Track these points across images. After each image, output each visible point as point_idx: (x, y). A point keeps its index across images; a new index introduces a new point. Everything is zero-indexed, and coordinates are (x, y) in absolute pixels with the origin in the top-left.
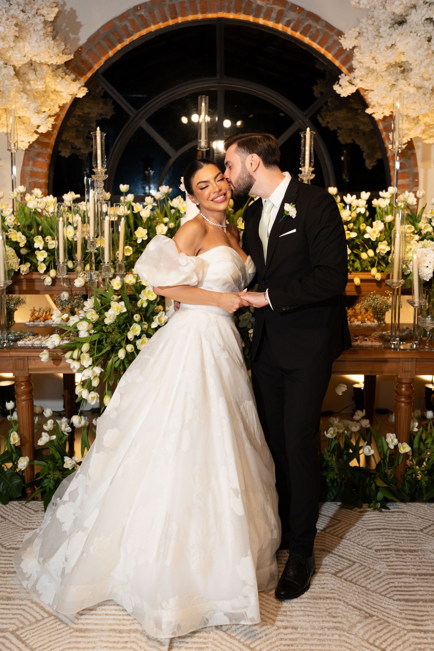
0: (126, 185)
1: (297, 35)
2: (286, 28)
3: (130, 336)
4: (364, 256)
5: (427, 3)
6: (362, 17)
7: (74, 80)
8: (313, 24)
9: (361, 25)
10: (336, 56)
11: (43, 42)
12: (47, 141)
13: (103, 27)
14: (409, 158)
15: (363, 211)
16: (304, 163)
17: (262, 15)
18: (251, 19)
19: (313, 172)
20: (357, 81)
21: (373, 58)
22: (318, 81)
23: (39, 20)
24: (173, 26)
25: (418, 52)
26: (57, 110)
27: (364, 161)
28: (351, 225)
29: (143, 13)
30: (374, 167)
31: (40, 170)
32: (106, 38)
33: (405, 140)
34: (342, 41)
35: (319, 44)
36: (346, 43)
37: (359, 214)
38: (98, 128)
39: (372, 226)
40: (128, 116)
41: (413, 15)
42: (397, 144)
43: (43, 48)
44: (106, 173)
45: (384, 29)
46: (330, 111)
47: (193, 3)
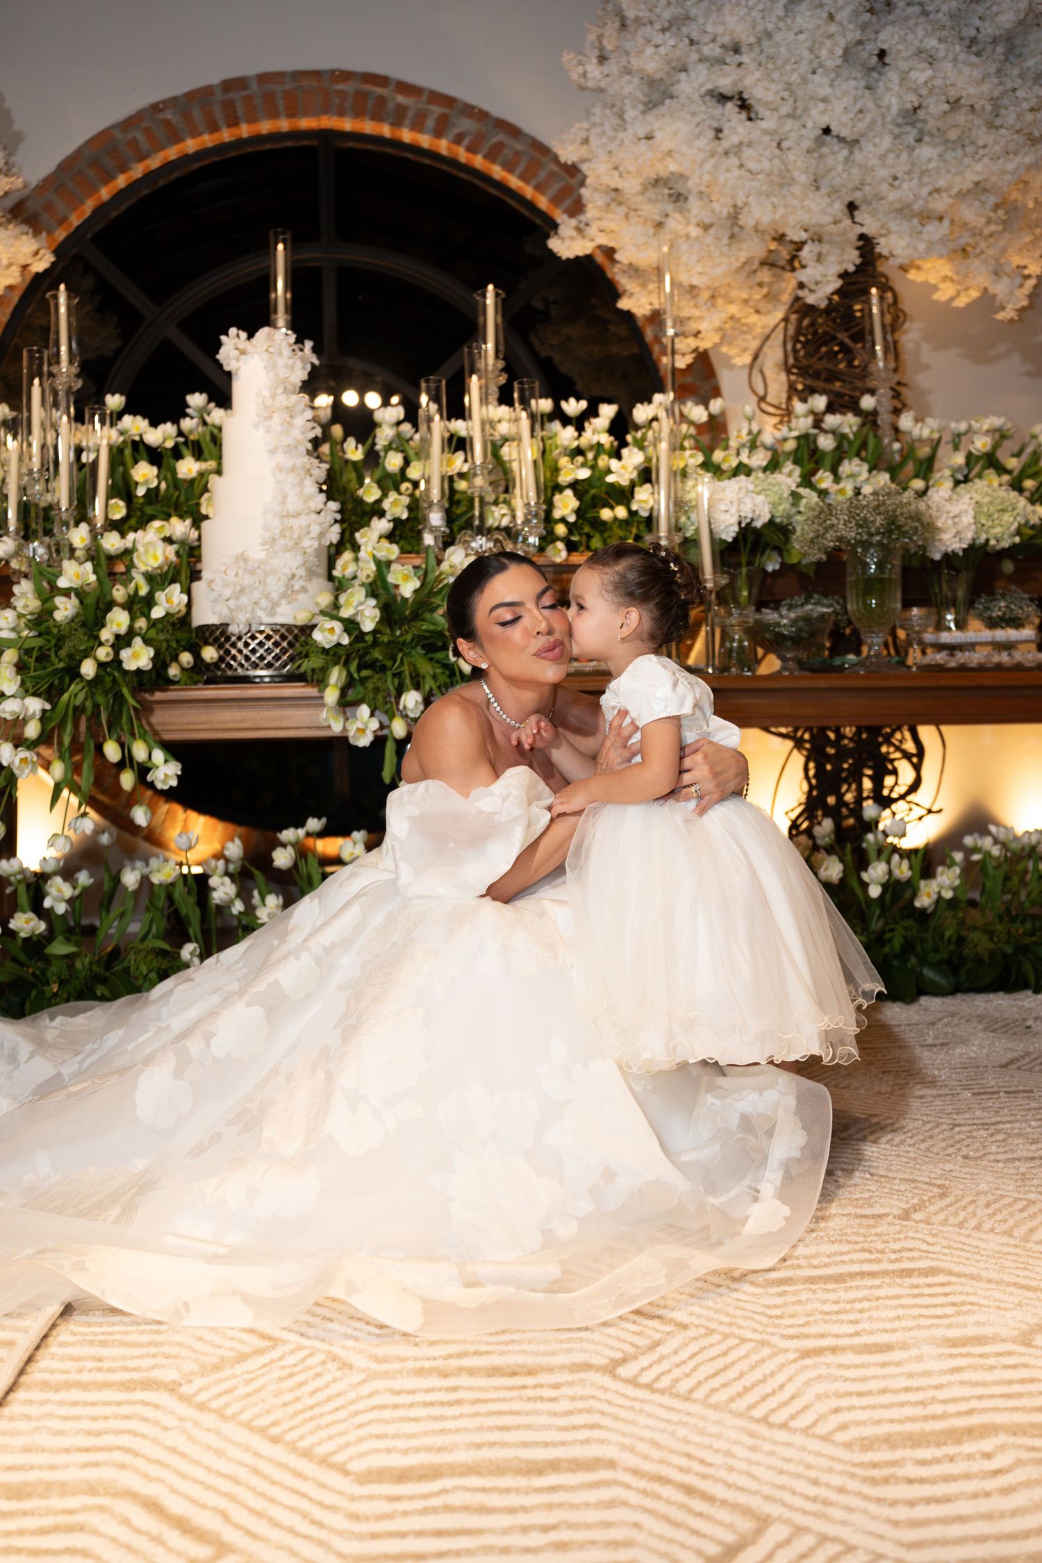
0: (117, 396)
1: (478, 161)
2: (454, 147)
3: (106, 635)
4: (606, 514)
6: (593, 106)
8: (508, 141)
10: (555, 201)
13: (90, 142)
17: (407, 122)
18: (386, 131)
20: (592, 232)
21: (616, 168)
24: (230, 143)
29: (169, 116)
32: (95, 163)
35: (522, 177)
36: (568, 153)
38: (62, 287)
39: (619, 457)
44: (78, 376)
47: (269, 98)
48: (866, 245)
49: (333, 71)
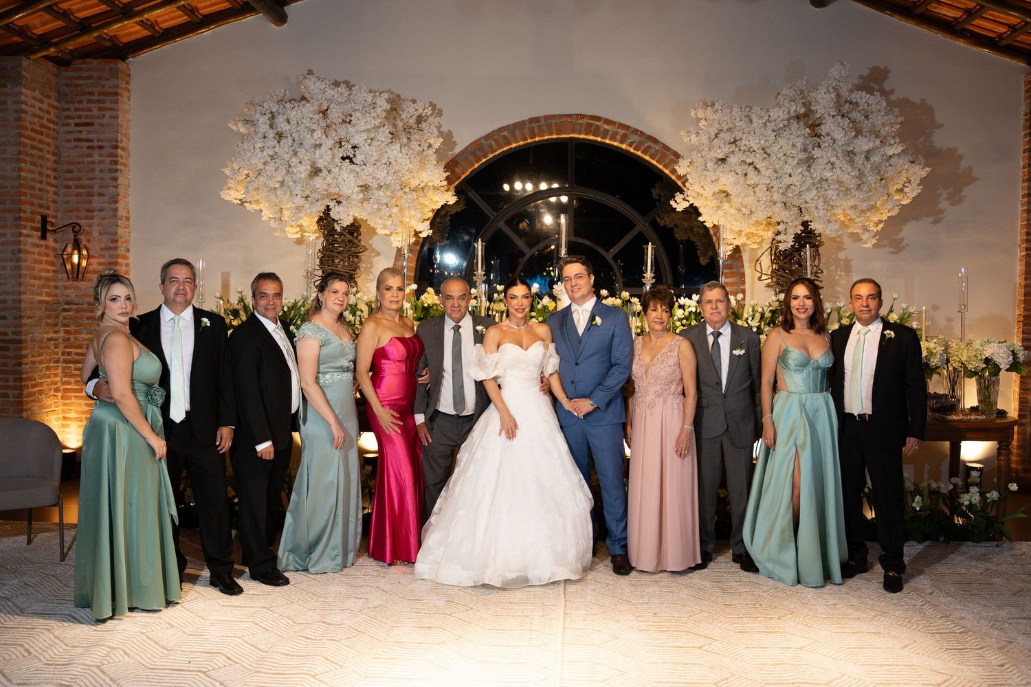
1: (639, 153)
2: (628, 147)
5: (740, 150)
7: (447, 191)
8: (653, 145)
9: (692, 156)
10: (673, 172)
11: (436, 171)
12: (418, 239)
13: (471, 144)
14: (737, 260)
15: (694, 310)
16: (647, 270)
17: (608, 137)
18: (599, 139)
19: (653, 278)
20: (690, 198)
21: (702, 187)
22: (656, 185)
23: (432, 151)
24: (530, 143)
25: (736, 186)
26: (431, 215)
27: (699, 257)
28: (684, 321)
29: (506, 134)
30: (707, 264)
31: (410, 265)
32: (474, 154)
33: (731, 248)
34: (676, 168)
35: (657, 161)
36: (681, 170)
37: (690, 313)
40: (488, 218)
41: (732, 158)
42: (722, 255)
43: (437, 176)
45: (710, 165)
46: (667, 213)
47: (549, 126)
48: (805, 224)
49: (578, 115)
